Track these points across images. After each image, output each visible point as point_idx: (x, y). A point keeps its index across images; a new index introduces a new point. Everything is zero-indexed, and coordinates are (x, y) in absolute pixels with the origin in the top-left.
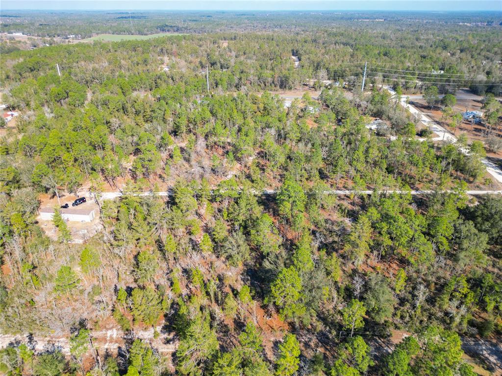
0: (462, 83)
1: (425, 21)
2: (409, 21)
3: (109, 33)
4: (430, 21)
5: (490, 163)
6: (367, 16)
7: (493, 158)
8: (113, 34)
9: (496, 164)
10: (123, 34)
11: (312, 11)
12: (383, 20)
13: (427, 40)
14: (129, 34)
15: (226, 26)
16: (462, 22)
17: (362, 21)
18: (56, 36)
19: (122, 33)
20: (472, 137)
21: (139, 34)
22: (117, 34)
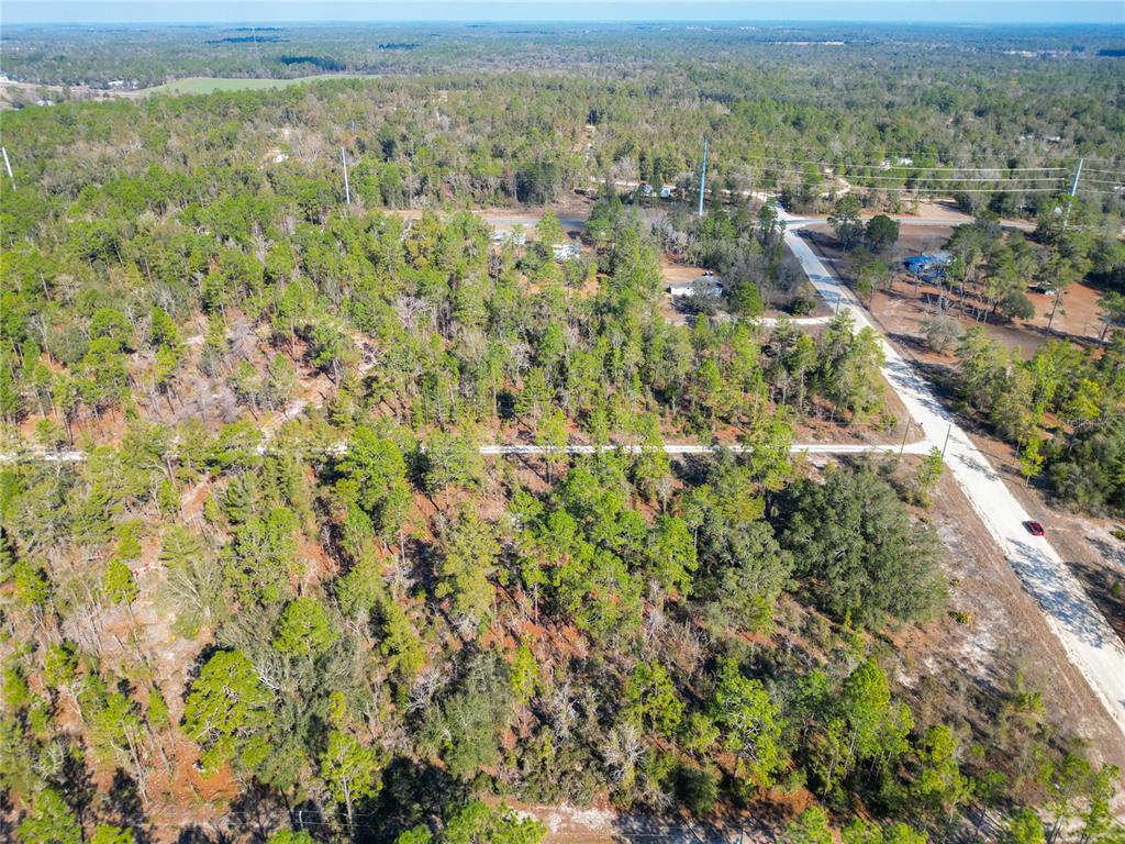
0: (942, 188)
1: (934, 46)
2: (898, 46)
3: (206, 75)
4: (947, 45)
5: (917, 378)
6: (807, 34)
7: (928, 366)
8: (214, 77)
9: (927, 379)
10: (237, 78)
11: (690, 24)
12: (842, 43)
13: (912, 89)
14: (250, 77)
15: (479, 57)
16: (1016, 49)
17: (791, 45)
18: (82, 83)
19: (234, 75)
20: (908, 315)
21: (273, 76)
22: (224, 77)
